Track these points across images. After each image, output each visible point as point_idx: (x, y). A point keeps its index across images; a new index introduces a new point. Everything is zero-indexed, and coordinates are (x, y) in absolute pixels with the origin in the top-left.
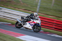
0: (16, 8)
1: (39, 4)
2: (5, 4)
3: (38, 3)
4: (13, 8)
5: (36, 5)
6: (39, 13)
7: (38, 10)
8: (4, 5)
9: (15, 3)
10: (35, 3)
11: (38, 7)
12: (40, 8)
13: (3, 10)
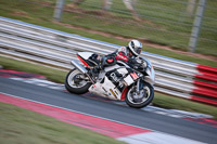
0: (116, 35)
1: (197, 22)
2: (77, 20)
3: (193, 18)
4: (108, 36)
5: (189, 26)
6: (197, 52)
7: (193, 42)
8: (75, 26)
9: (115, 17)
10: (184, 20)
11: (195, 31)
12: (201, 34)
13: (71, 44)
